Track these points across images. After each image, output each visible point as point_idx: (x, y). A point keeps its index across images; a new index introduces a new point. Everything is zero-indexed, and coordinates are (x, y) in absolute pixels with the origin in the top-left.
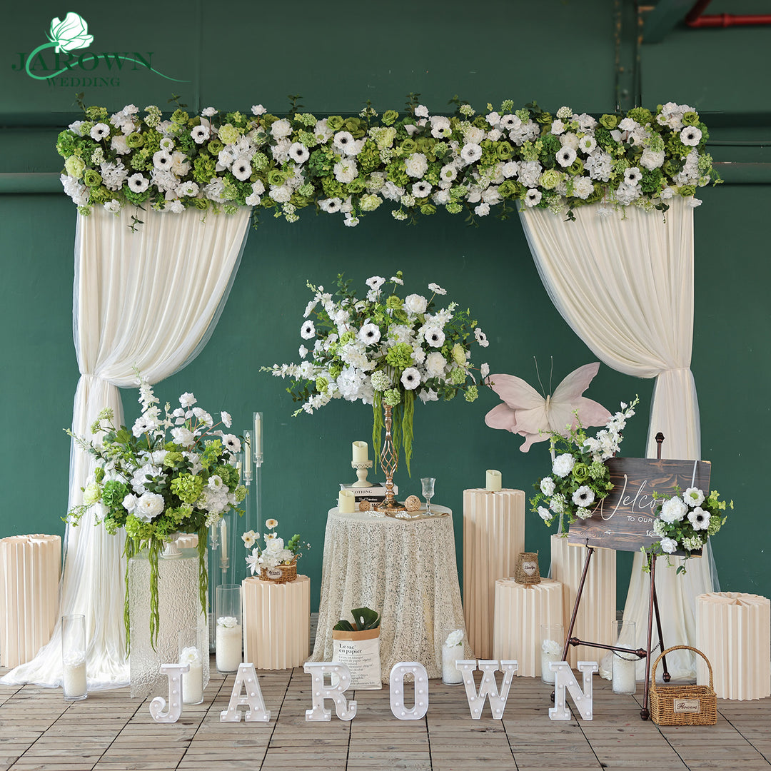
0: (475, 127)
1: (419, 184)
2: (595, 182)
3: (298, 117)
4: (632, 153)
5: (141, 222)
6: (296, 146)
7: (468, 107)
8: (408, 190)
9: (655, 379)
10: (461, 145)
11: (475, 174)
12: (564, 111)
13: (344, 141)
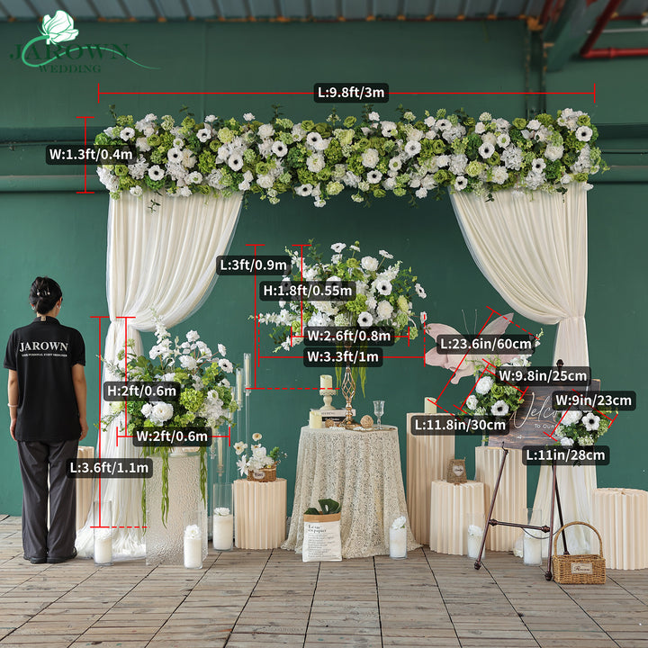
0: (416, 129)
1: (372, 173)
2: (509, 170)
3: (278, 121)
4: (538, 148)
5: (158, 204)
6: (277, 144)
7: (410, 113)
8: (364, 178)
9: (557, 325)
10: (405, 142)
11: (416, 165)
12: (485, 116)
13: (314, 140)
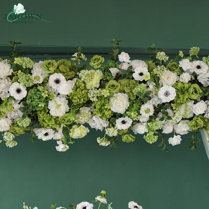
0: (169, 71)
1: (121, 119)
3: (18, 60)
6: (16, 85)
7: (163, 53)
8: (112, 124)
10: (158, 86)
11: (169, 111)
13: (57, 81)
